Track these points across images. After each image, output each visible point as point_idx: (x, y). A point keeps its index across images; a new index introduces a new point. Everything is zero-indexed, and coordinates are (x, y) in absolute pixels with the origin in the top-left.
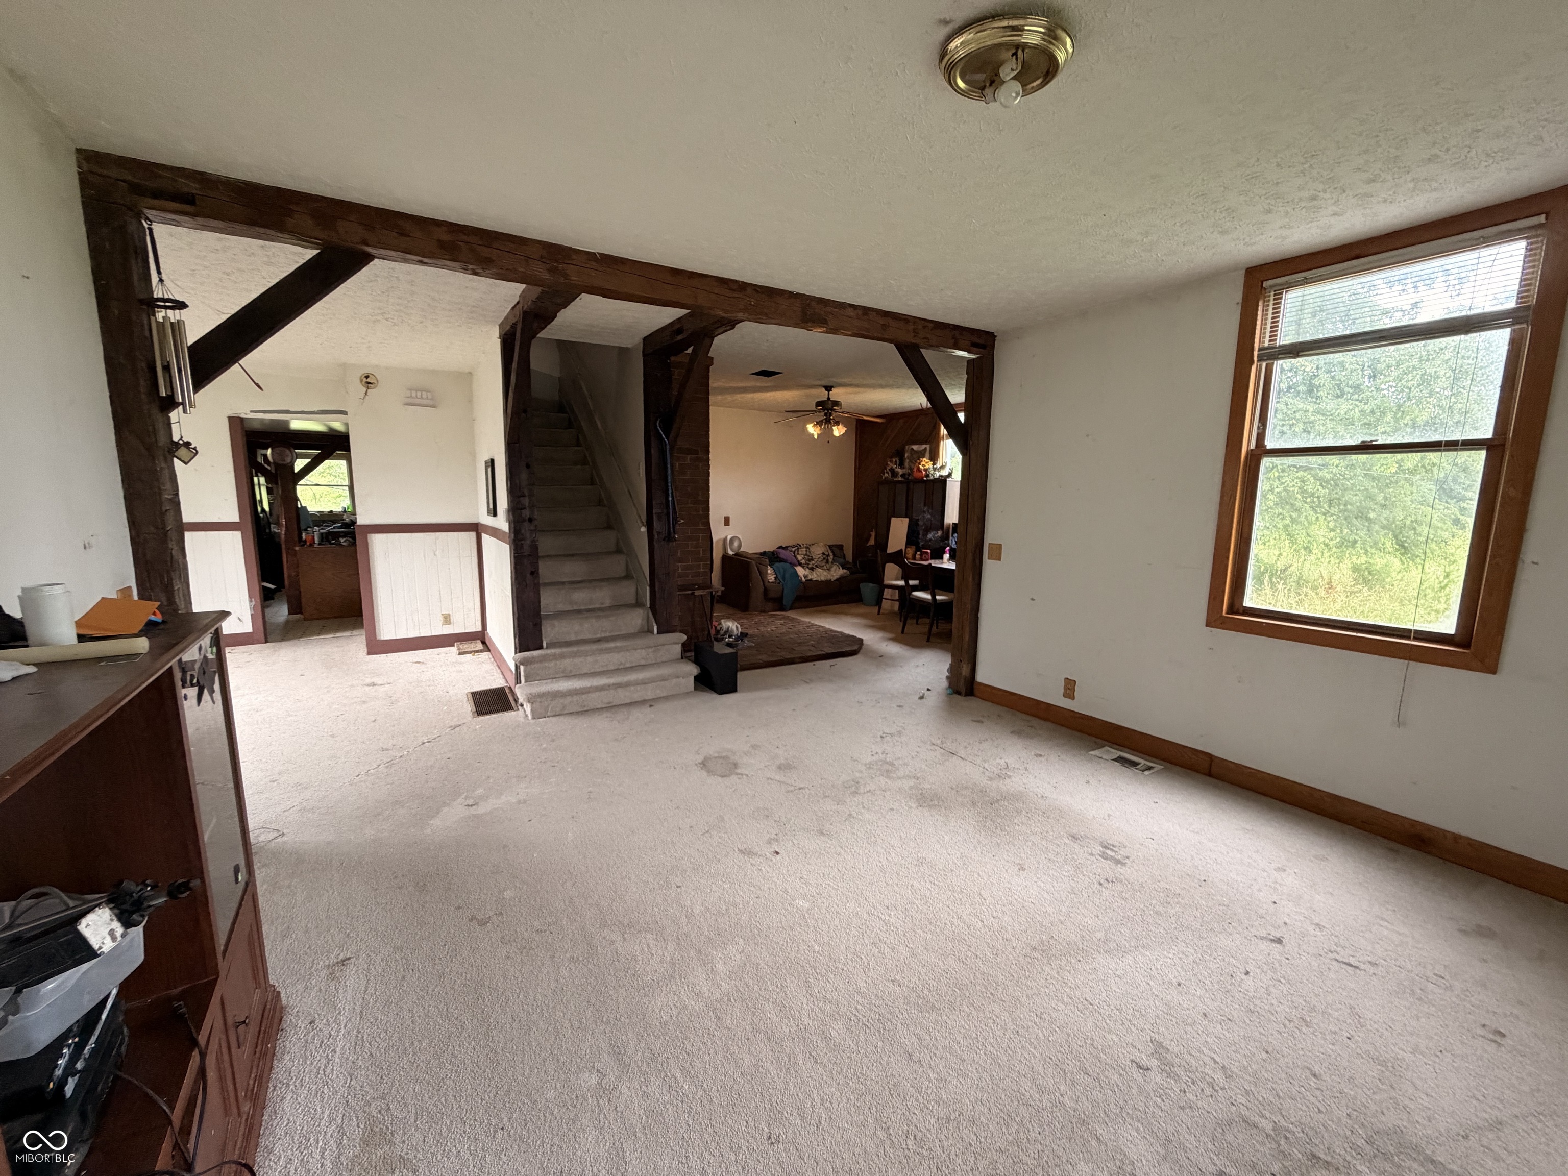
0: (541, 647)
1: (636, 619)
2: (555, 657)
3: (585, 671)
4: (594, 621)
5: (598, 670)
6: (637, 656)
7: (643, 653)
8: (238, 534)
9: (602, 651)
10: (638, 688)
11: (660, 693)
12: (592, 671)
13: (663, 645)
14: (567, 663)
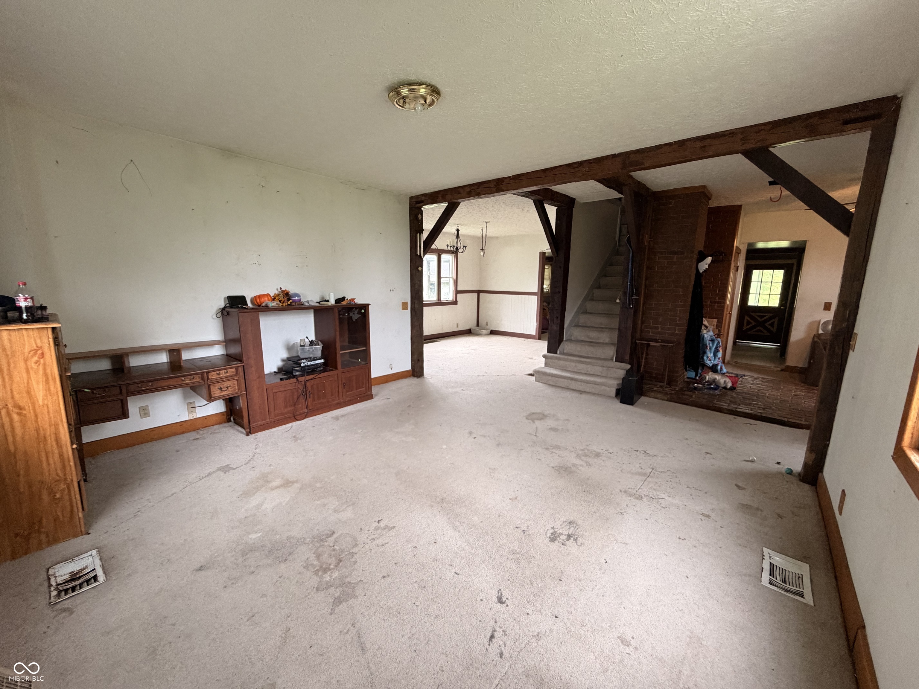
0: (556, 353)
1: (611, 352)
2: (559, 359)
3: (570, 369)
4: (587, 347)
5: (576, 371)
6: (597, 370)
7: (601, 369)
8: (536, 297)
9: (582, 362)
10: (583, 384)
11: (593, 390)
12: (573, 370)
13: (613, 368)
14: (562, 363)
